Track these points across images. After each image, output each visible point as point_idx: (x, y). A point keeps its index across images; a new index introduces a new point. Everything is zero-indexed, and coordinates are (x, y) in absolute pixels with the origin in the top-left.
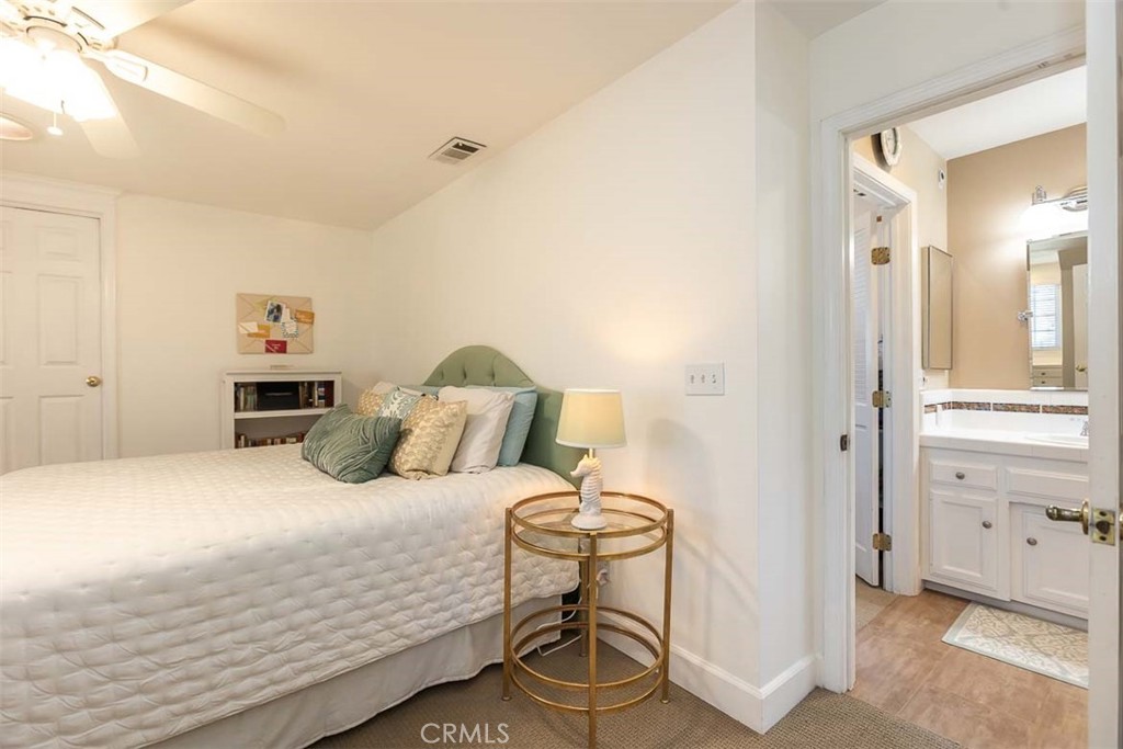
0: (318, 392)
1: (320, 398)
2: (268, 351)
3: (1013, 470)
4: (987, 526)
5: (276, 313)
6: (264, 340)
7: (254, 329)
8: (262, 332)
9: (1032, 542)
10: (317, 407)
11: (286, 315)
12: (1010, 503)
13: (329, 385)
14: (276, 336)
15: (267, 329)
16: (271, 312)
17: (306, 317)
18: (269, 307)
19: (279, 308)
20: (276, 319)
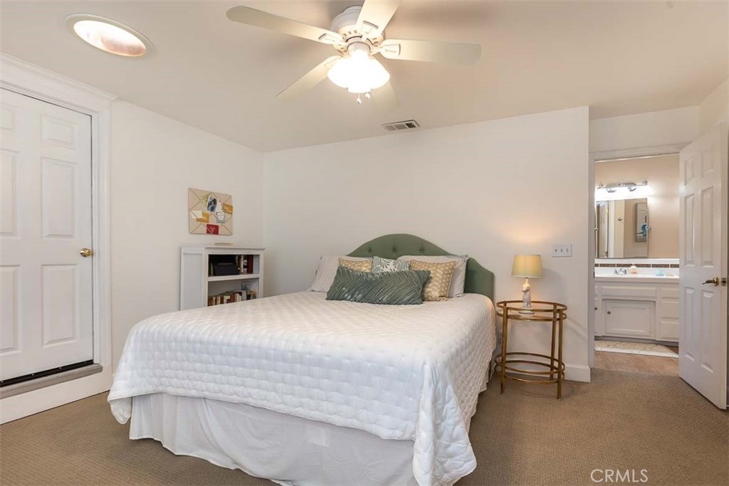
0: (243, 262)
1: (244, 267)
2: (208, 232)
3: (604, 287)
4: (596, 309)
5: (212, 204)
6: (206, 224)
7: (200, 216)
8: (205, 218)
9: (609, 313)
10: (242, 273)
11: (219, 207)
12: (603, 300)
13: (250, 258)
14: (213, 222)
15: (208, 216)
16: (210, 204)
17: (228, 209)
18: (209, 200)
19: (215, 201)
20: (212, 209)
